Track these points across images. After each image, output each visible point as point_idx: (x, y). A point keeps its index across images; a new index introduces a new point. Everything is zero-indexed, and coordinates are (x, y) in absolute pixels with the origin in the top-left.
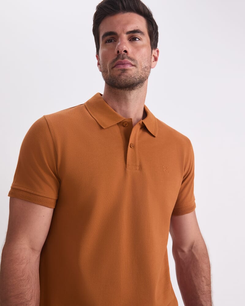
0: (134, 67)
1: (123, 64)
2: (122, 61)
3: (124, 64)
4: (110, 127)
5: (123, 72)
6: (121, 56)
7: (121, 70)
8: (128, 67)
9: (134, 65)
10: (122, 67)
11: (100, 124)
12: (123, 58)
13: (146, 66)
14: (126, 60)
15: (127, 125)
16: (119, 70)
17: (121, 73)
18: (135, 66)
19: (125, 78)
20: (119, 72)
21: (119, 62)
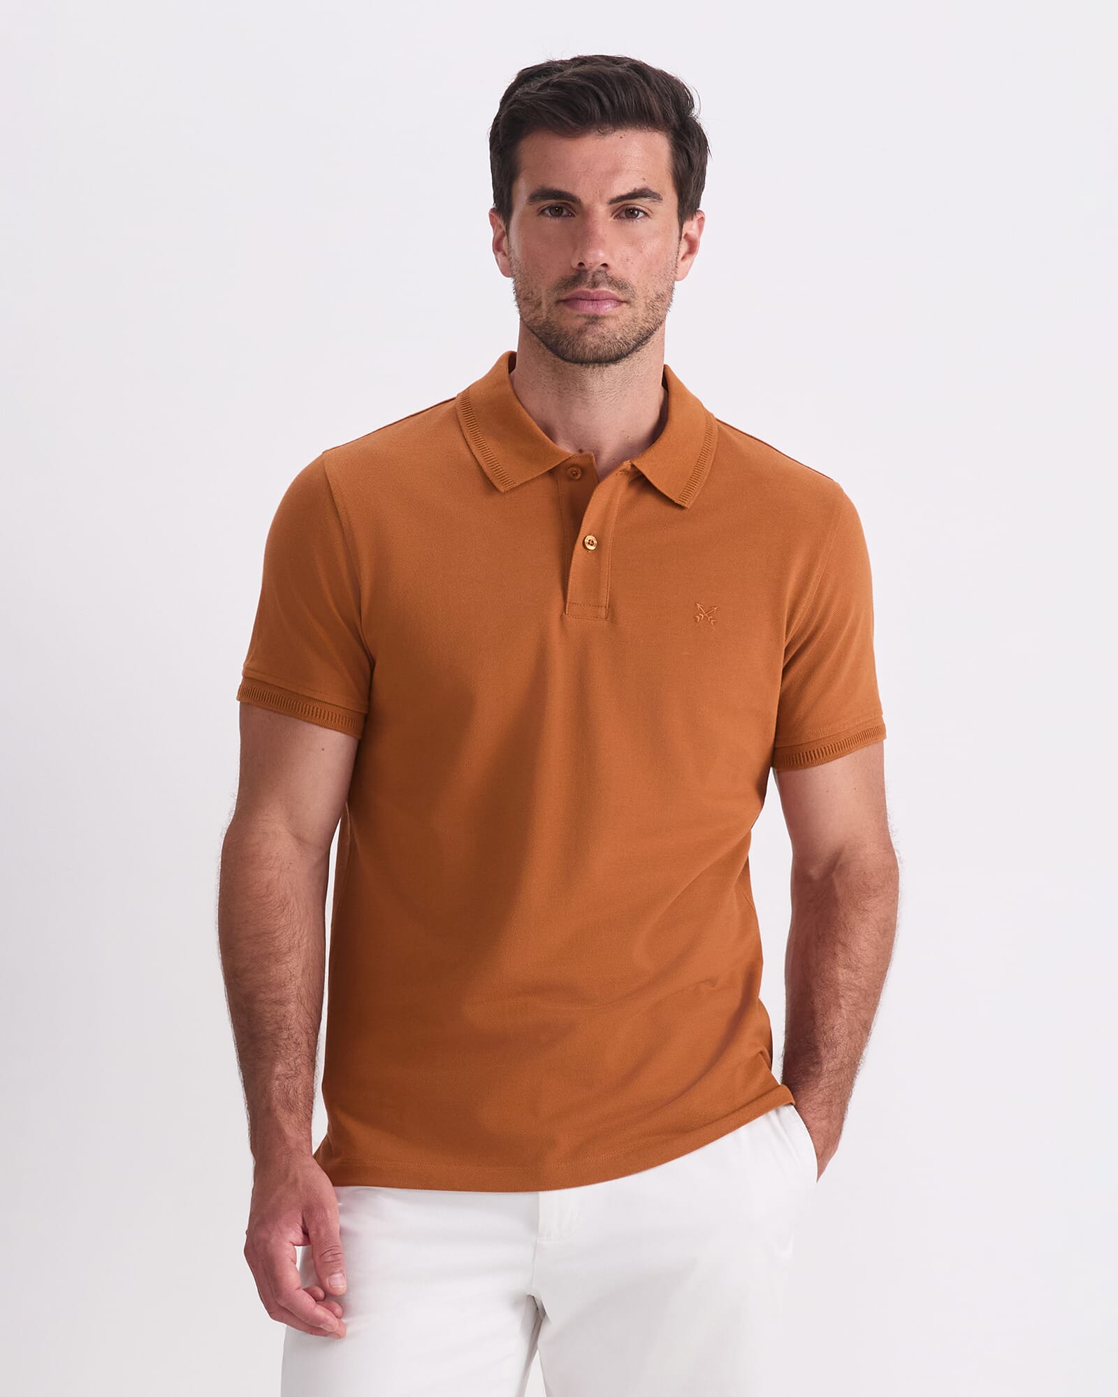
0: (624, 305)
1: (593, 300)
2: (592, 291)
3: (596, 300)
4: (522, 485)
5: (593, 323)
6: (590, 276)
7: (585, 316)
8: (608, 308)
9: (623, 300)
10: (589, 308)
11: (491, 478)
12: (595, 284)
13: (659, 292)
14: (604, 288)
15: (579, 476)
16: (578, 316)
17: (586, 324)
18: (627, 302)
19: (597, 341)
20: (580, 322)
21: (583, 292)
